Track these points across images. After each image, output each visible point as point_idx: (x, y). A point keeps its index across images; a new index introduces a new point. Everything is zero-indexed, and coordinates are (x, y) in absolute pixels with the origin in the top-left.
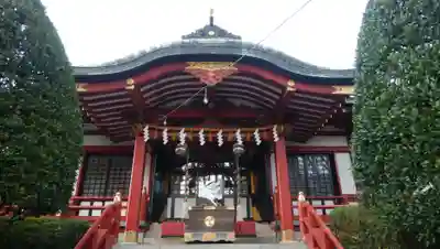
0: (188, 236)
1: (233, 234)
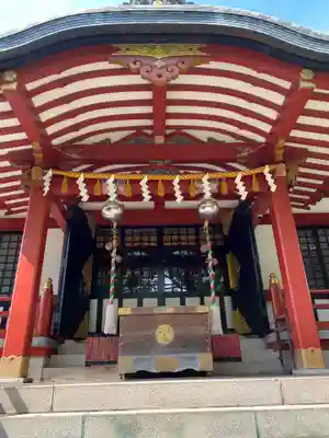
0: (127, 363)
1: (209, 357)
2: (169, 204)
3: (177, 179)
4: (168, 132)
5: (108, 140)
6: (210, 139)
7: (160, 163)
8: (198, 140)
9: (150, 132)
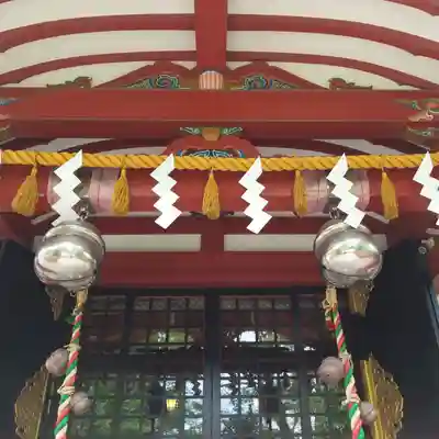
2: (233, 242)
3: (256, 168)
4: (234, 65)
5: (84, 81)
6: (336, 82)
7: (211, 136)
8: (314, 86)
9: (190, 65)
